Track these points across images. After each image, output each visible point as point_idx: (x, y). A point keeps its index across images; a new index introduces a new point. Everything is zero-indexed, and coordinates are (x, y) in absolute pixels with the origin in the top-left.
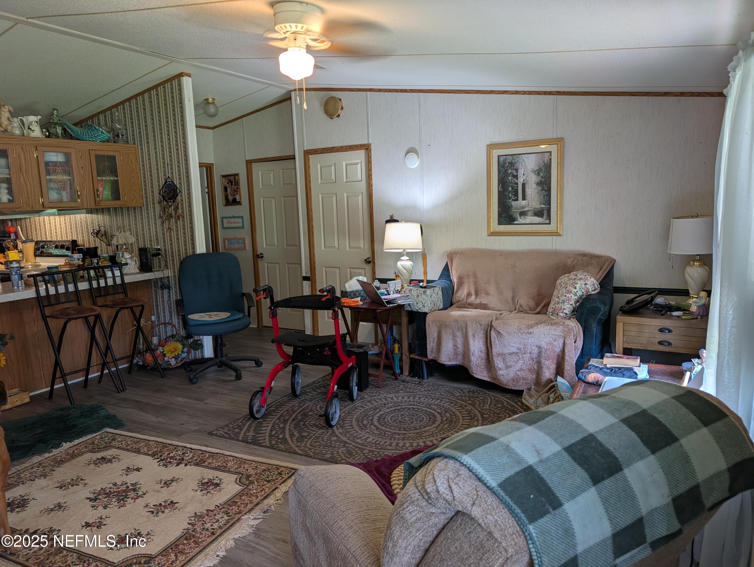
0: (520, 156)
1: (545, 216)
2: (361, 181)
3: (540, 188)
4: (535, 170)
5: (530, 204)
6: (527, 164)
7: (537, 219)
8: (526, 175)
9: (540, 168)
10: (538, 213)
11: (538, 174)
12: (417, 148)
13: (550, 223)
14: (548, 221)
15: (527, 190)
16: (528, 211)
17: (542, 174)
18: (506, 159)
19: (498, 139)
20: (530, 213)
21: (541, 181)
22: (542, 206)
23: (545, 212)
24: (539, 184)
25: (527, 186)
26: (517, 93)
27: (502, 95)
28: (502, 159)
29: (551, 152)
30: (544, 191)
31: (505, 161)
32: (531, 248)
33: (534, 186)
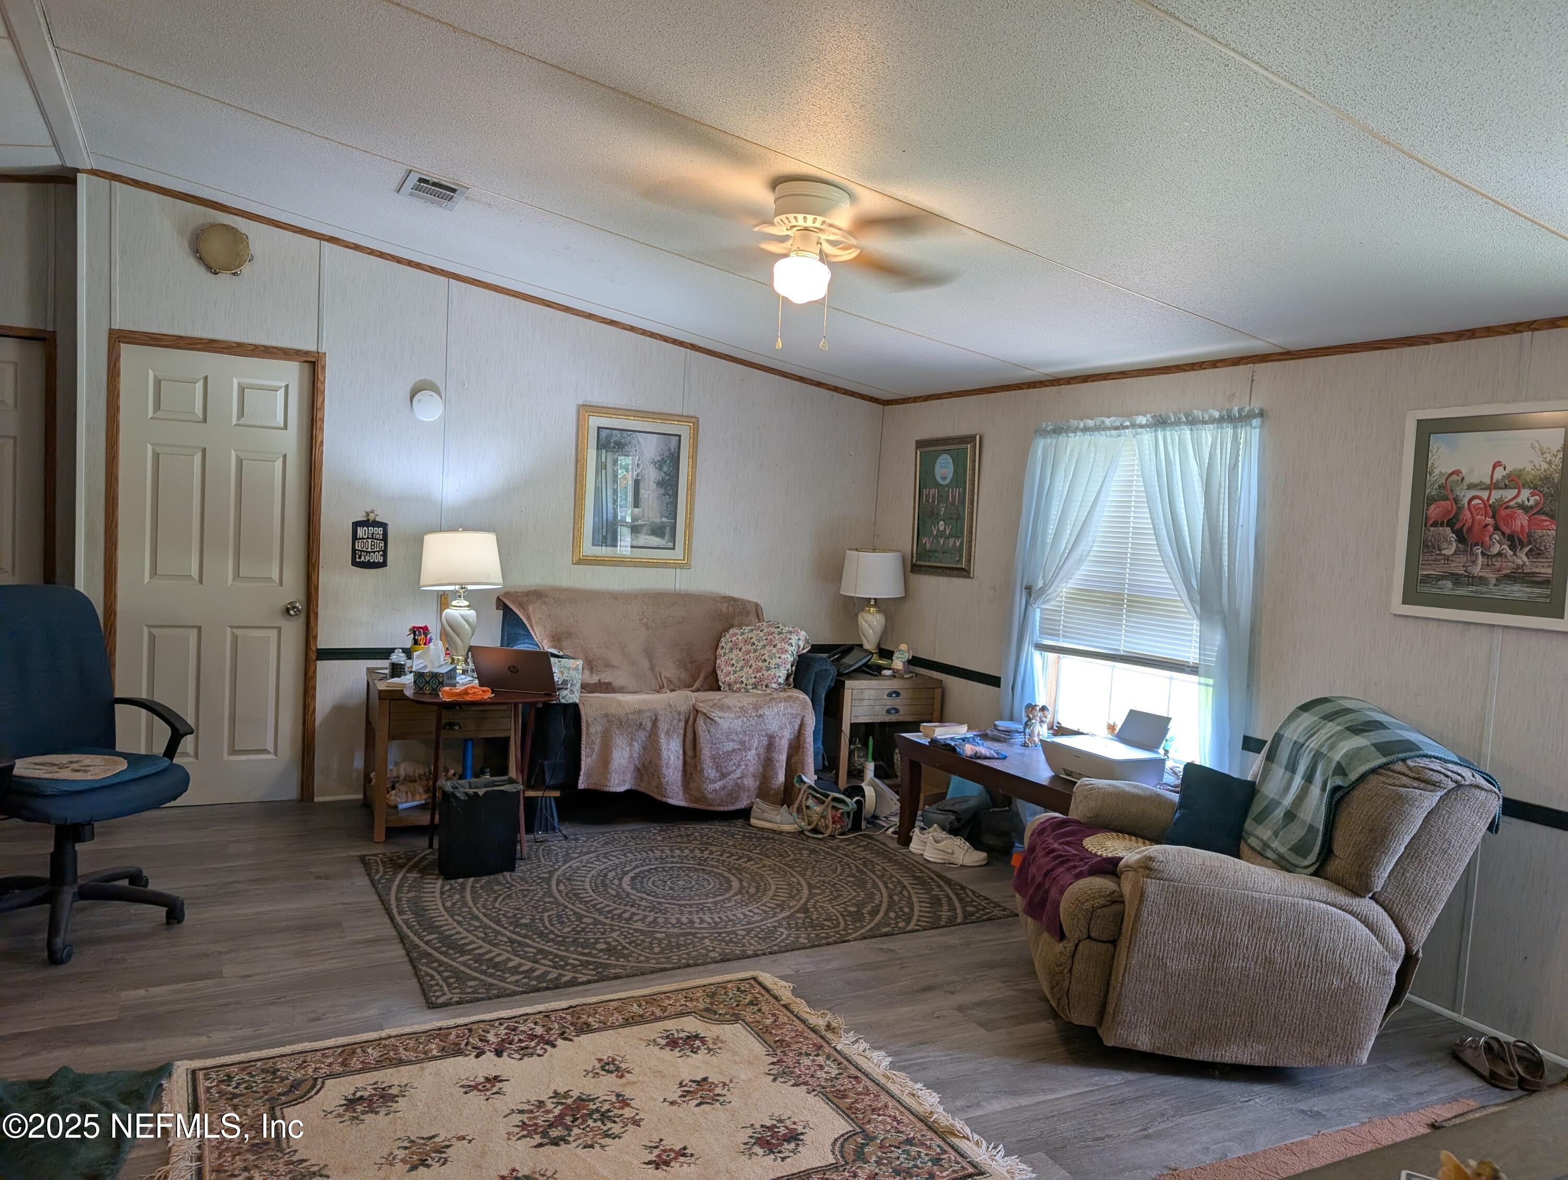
0: (634, 434)
1: (667, 536)
2: (285, 427)
3: (662, 491)
4: (656, 460)
5: (646, 515)
6: (644, 449)
7: (655, 541)
8: (641, 467)
9: (663, 459)
10: (657, 531)
11: (660, 468)
12: (438, 385)
13: (674, 548)
14: (670, 545)
15: (642, 491)
16: (641, 525)
17: (665, 469)
18: (611, 436)
19: (597, 398)
20: (644, 530)
21: (663, 479)
22: (664, 519)
23: (668, 529)
24: (660, 484)
25: (642, 484)
26: (632, 329)
27: (608, 326)
28: (604, 433)
29: (680, 436)
30: (667, 497)
31: (608, 437)
32: (644, 587)
33: (653, 486)
